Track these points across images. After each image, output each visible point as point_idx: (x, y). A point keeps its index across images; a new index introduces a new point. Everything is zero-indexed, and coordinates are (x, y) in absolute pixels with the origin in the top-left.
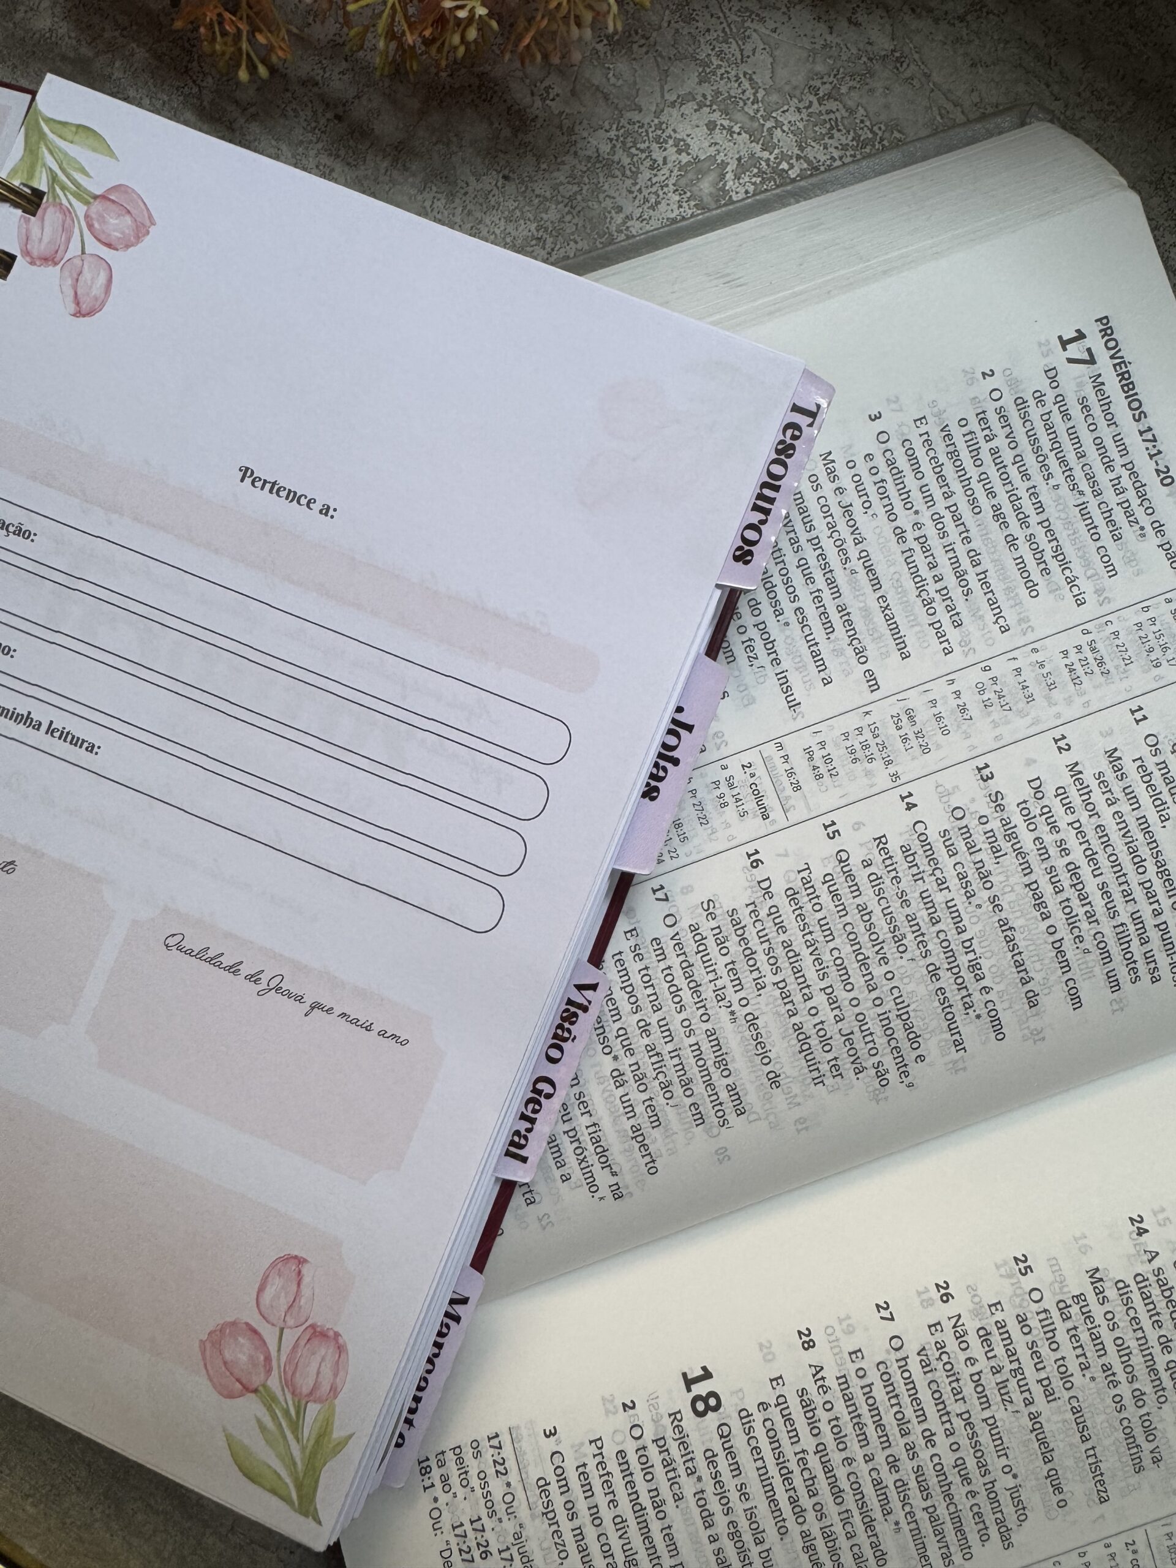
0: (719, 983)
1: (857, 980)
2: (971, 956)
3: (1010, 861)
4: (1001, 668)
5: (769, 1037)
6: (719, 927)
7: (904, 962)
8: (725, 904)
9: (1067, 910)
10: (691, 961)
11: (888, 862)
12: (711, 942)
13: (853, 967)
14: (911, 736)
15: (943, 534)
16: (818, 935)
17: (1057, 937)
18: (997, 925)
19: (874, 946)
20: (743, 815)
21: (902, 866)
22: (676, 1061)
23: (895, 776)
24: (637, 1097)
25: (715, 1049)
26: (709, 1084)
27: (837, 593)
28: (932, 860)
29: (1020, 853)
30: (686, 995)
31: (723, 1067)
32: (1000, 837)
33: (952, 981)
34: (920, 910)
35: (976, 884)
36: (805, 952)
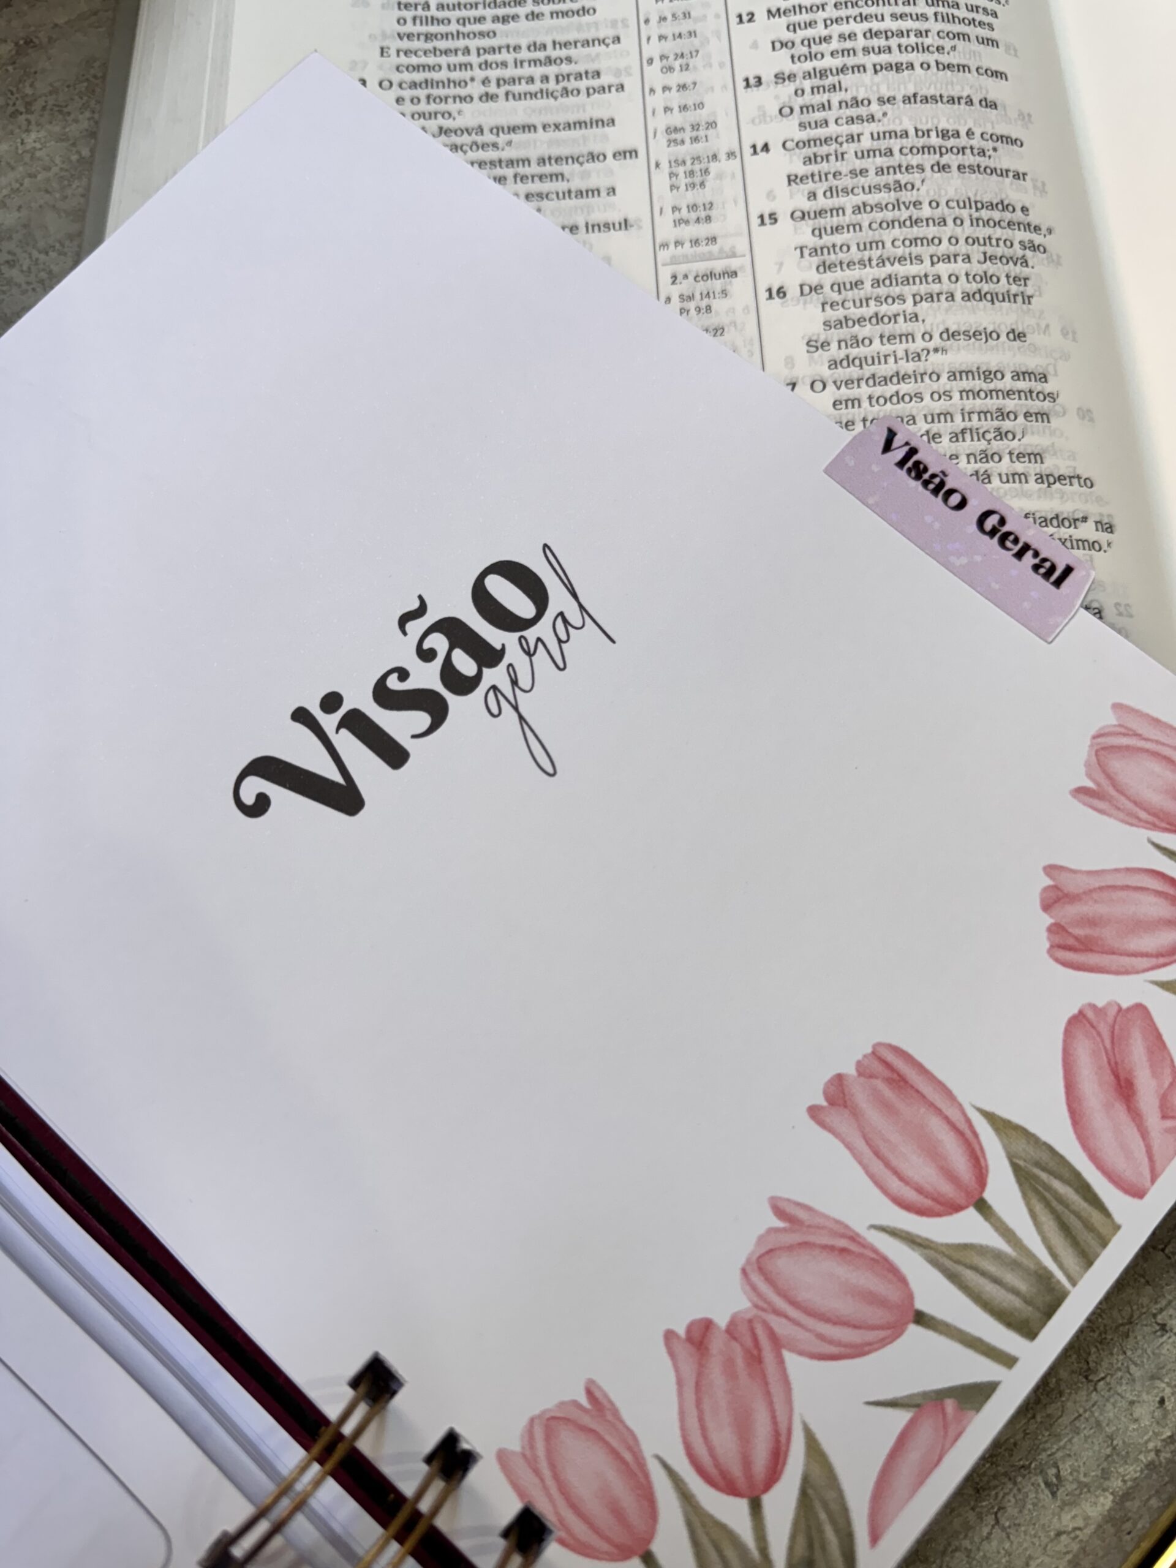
0: (901, 354)
1: (931, 231)
2: (933, 134)
3: (847, 79)
4: (653, 49)
5: (971, 326)
6: (839, 342)
7: (923, 189)
8: (816, 329)
9: (910, 49)
10: (867, 375)
11: (817, 178)
12: (854, 352)
13: (916, 231)
14: (694, 134)
15: (504, 64)
16: (875, 254)
17: (933, 64)
18: (908, 106)
19: (899, 209)
20: (725, 293)
21: (824, 167)
22: (975, 417)
23: (731, 155)
24: (1006, 465)
25: (970, 377)
26: (1008, 394)
27: (526, 161)
28: (827, 141)
29: (842, 70)
30: (904, 388)
31: (992, 376)
32: (821, 83)
33: (954, 157)
34: (874, 162)
35: (863, 111)
36: (888, 269)
